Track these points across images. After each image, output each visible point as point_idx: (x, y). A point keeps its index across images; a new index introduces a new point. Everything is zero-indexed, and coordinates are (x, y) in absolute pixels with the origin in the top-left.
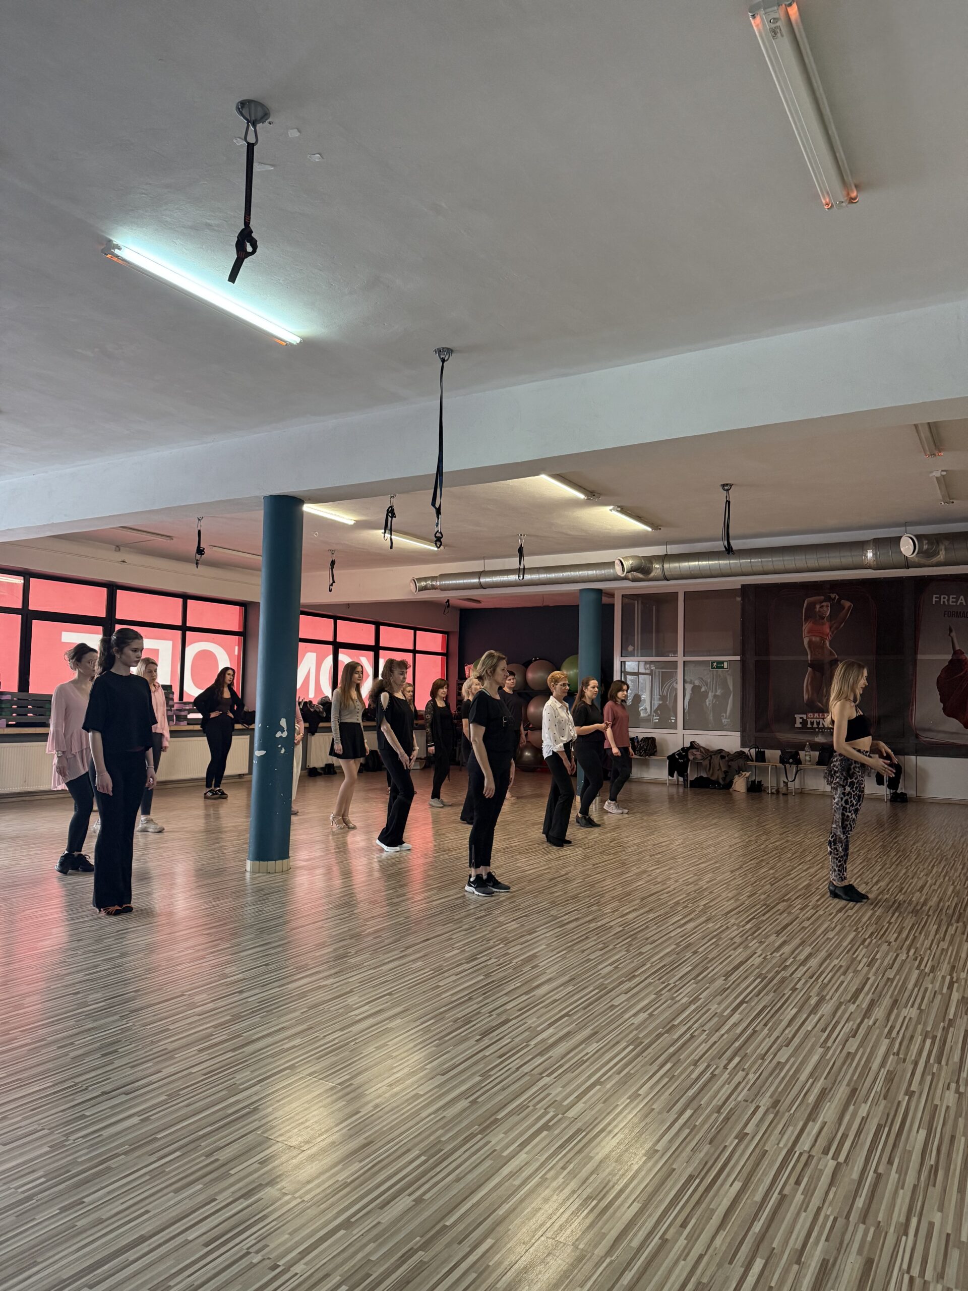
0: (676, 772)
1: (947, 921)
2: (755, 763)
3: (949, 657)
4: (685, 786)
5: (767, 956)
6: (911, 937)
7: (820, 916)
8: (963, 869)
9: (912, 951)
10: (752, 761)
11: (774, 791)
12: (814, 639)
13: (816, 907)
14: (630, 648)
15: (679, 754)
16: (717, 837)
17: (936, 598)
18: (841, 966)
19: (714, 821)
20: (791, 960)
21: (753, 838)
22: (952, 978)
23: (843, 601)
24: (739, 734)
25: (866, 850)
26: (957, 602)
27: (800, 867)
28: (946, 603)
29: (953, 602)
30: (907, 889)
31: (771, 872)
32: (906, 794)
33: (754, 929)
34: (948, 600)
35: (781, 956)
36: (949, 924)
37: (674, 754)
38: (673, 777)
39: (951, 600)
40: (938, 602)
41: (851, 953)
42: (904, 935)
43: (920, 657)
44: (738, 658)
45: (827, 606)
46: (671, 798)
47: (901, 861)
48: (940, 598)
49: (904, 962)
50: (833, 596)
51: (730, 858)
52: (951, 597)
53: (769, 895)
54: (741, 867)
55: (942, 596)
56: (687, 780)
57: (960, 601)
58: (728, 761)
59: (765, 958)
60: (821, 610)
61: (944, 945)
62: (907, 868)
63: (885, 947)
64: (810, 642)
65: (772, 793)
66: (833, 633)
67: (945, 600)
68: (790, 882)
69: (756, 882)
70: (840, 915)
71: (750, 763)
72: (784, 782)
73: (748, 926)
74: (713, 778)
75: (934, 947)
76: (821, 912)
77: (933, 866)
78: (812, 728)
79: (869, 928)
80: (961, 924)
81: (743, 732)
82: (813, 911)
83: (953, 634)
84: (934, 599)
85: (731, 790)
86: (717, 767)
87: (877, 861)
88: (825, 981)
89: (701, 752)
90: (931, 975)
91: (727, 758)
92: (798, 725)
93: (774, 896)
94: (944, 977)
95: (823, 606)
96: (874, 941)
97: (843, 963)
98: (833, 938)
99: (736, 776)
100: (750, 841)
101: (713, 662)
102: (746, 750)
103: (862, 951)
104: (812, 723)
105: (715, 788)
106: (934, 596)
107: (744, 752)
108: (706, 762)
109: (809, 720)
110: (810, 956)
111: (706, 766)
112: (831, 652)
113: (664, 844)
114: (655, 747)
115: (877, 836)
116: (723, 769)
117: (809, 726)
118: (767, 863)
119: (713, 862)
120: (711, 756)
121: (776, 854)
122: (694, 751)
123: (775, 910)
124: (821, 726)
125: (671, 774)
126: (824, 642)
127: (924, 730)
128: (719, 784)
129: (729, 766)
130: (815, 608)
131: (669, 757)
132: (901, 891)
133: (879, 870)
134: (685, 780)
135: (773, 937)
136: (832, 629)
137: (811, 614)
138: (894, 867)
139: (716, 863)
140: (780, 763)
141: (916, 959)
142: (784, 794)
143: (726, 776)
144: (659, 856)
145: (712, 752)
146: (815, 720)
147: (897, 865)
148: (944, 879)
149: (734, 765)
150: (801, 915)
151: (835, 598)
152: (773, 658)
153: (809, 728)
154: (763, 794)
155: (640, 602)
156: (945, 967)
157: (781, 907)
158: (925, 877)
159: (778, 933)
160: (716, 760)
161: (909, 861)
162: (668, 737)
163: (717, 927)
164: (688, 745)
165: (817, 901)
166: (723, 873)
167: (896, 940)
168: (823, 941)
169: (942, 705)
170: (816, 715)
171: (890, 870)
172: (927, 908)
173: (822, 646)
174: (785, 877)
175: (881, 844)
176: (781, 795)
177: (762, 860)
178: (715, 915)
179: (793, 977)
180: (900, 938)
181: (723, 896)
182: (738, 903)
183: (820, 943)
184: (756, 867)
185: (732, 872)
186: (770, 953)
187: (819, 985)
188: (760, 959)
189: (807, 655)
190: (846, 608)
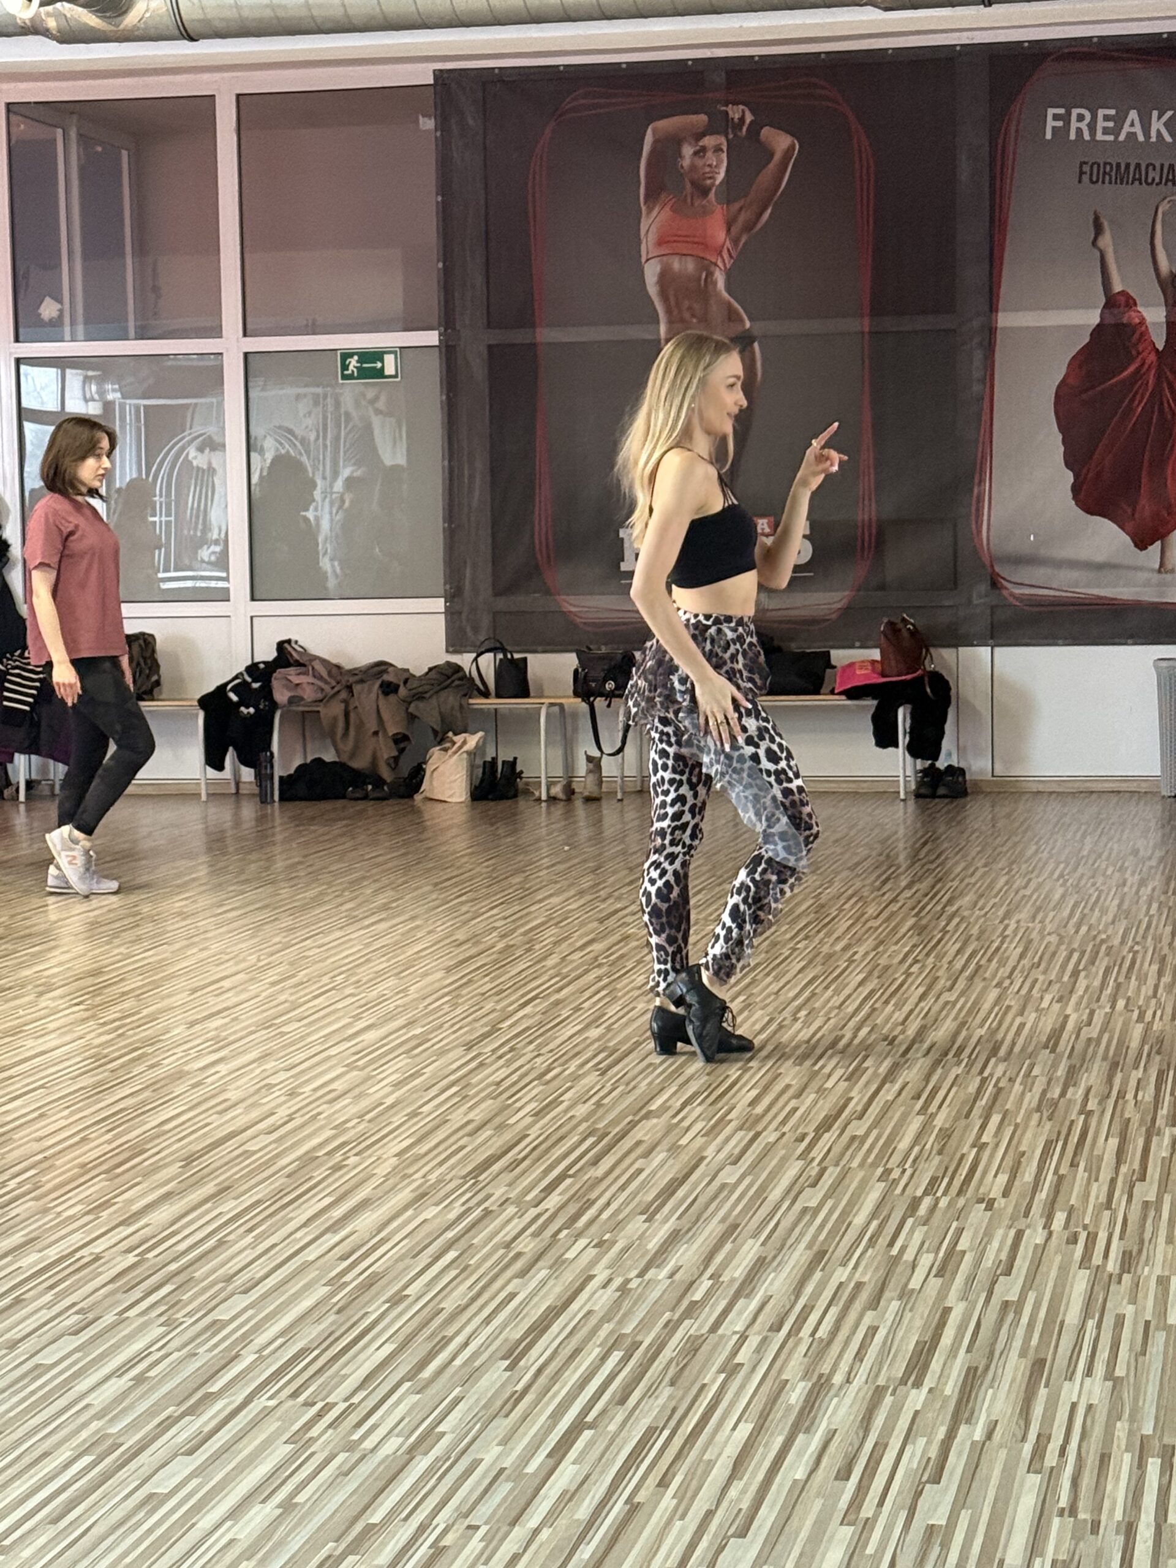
0: (231, 749)
1: (1142, 1121)
2: (492, 703)
3: (1093, 318)
4: (264, 798)
5: (628, 1281)
7: (770, 1147)
8: (1160, 973)
9: (1060, 1217)
10: (486, 694)
11: (557, 790)
12: (676, 264)
13: (751, 1123)
14: (49, 309)
15: (241, 688)
16: (398, 946)
17: (1056, 117)
18: (859, 1286)
19: (381, 900)
20: (706, 1284)
21: (516, 939)
23: (766, 132)
24: (439, 604)
25: (870, 943)
26: (1116, 131)
28: (1087, 137)
29: (1106, 131)
30: (1014, 1044)
31: (594, 1033)
32: (962, 772)
33: (572, 1209)
34: (1092, 127)
35: (671, 1275)
37: (221, 689)
38: (220, 767)
39: (1101, 124)
40: (1061, 133)
41: (883, 1241)
42: (1028, 1175)
43: (1005, 320)
44: (431, 338)
45: (718, 149)
46: (216, 843)
47: (979, 967)
48: (1066, 118)
49: (1041, 1249)
50: (735, 112)
51: (455, 1006)
52: (1101, 113)
53: (598, 1104)
54: (494, 1029)
55: (1075, 112)
56: (271, 777)
57: (1126, 128)
58: (407, 702)
59: (623, 1289)
60: (699, 162)
62: (999, 985)
63: (978, 1215)
64: (665, 279)
65: (552, 799)
66: (735, 241)
67: (1083, 125)
69: (549, 1070)
70: (828, 1138)
71: (478, 702)
72: (590, 759)
73: (554, 1201)
74: (360, 763)
76: (769, 1136)
77: (1075, 974)
79: (922, 1165)
81: (453, 596)
82: (741, 1138)
83: (1105, 240)
84: (1050, 123)
85: (418, 797)
86: (372, 725)
87: (908, 974)
88: (822, 1333)
89: (317, 676)
90: (1126, 1277)
91: (402, 691)
95: (701, 152)
96: (943, 1203)
97: (868, 1276)
98: (821, 1205)
99: (436, 752)
100: (508, 947)
101: (346, 356)
102: (465, 660)
103: (914, 1237)
105: (365, 797)
106: (1051, 112)
107: (458, 669)
108: (336, 709)
110: (760, 1265)
111: (335, 719)
112: (730, 307)
113: (226, 984)
114: (155, 666)
115: (894, 900)
116: (392, 730)
118: (577, 1009)
119: (401, 1022)
120: (349, 688)
121: (599, 979)
122: (292, 674)
123: (627, 1143)
125: (214, 760)
126: (710, 274)
127: (1020, 560)
128: (379, 782)
129: (412, 718)
130: (679, 155)
131: (205, 702)
132: (994, 1051)
133: (922, 998)
134: (263, 778)
136: (734, 230)
137: (666, 177)
138: (961, 984)
139: (410, 1024)
140: (576, 694)
141: (1073, 1240)
142: (589, 800)
143: (401, 751)
144: (218, 1022)
145: (353, 672)
147: (971, 978)
148: (1113, 1007)
149: (429, 712)
150: (709, 1153)
151: (742, 119)
152: (546, 335)
154: (522, 803)
155: (73, 134)
157: (644, 1132)
158: (1056, 1007)
159: (650, 1212)
160: (368, 697)
161: (1002, 963)
162: (196, 631)
163: (452, 1215)
164: (267, 653)
165: (753, 1103)
166: (442, 1053)
167: (1006, 1194)
168: (791, 1217)
169: (1069, 477)
171: (948, 997)
172: (1081, 1092)
173: (702, 290)
175: (911, 922)
176: (578, 803)
177: (557, 1003)
178: (439, 1181)
179: (720, 1332)
180: (1017, 1183)
181: (457, 1118)
182: (508, 1136)
183: (786, 1224)
184: (540, 1024)
185: (469, 1046)
186: (635, 1273)
187: (802, 1348)
188: (610, 1294)
189: (657, 322)
190: (777, 157)
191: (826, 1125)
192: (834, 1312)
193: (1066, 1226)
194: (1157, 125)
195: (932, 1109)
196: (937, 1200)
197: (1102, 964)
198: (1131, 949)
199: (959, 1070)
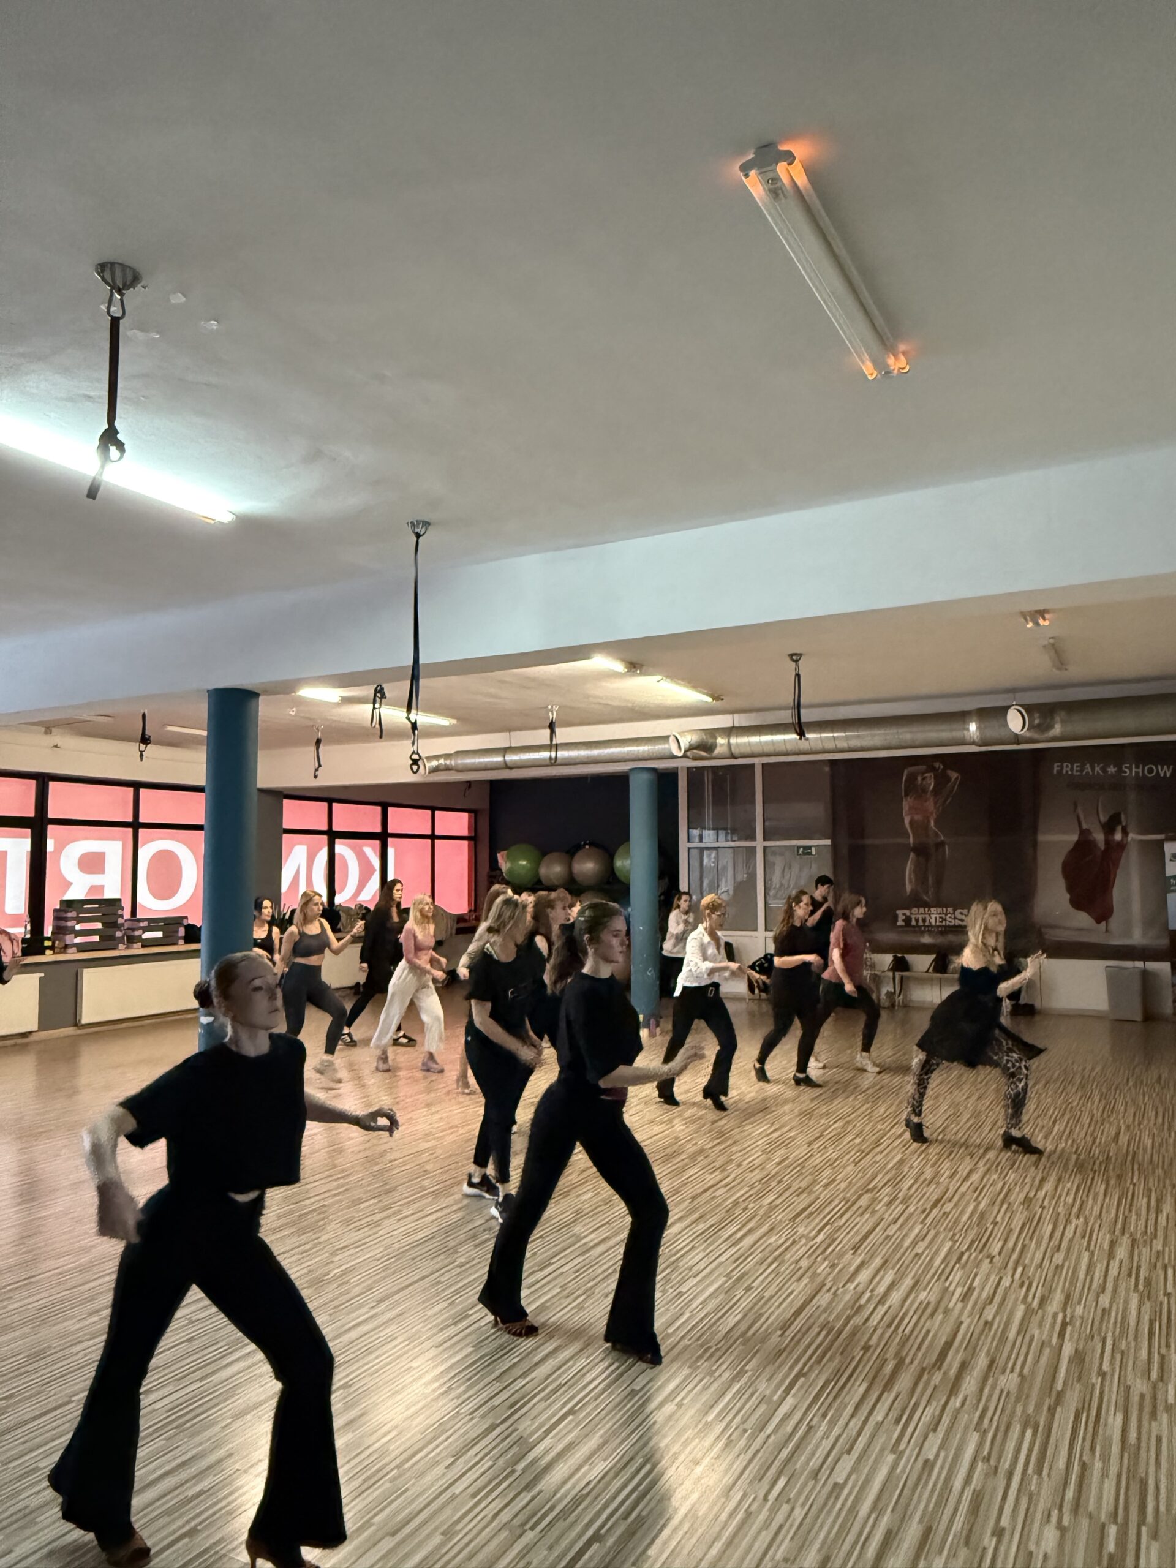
1: (1065, 1215)
3: (1075, 838)
5: (838, 1289)
6: (1020, 1246)
7: (911, 1215)
8: (1090, 1124)
9: (1020, 1270)
12: (916, 818)
13: (906, 1200)
15: (761, 964)
17: (1058, 767)
18: (929, 1303)
20: (868, 1294)
22: (1065, 1316)
23: (949, 772)
26: (1081, 771)
27: (893, 1130)
28: (1070, 773)
29: (1077, 771)
31: (858, 1141)
32: (1030, 1006)
33: (827, 1241)
34: (1072, 769)
35: (855, 1289)
36: (1068, 1221)
39: (1075, 769)
40: (1060, 772)
41: (944, 1277)
42: (1010, 1244)
43: (1042, 838)
44: (828, 842)
45: (931, 779)
46: (751, 1014)
48: (1061, 767)
49: (1008, 1289)
50: (936, 767)
52: (1075, 765)
53: (850, 1183)
55: (1065, 765)
57: (1085, 770)
59: (835, 1293)
60: (925, 783)
61: (1059, 1258)
63: (986, 1265)
64: (911, 823)
66: (938, 809)
67: (1068, 769)
68: (878, 1158)
69: (835, 1162)
70: (935, 1211)
73: (821, 1237)
75: (1046, 1263)
76: (912, 1209)
77: (1054, 1123)
78: (917, 926)
79: (969, 1232)
80: (1082, 1220)
82: (901, 1208)
83: (1080, 811)
84: (1055, 769)
88: (907, 1332)
90: (1040, 1311)
92: (900, 923)
93: (857, 1182)
94: (1055, 1316)
95: (924, 779)
96: (974, 1255)
97: (933, 1299)
98: (923, 1253)
101: (799, 848)
103: (957, 1275)
104: (917, 921)
109: (913, 917)
110: (892, 1286)
112: (936, 833)
117: (914, 923)
118: (854, 1127)
121: (867, 1109)
123: (855, 1207)
124: (927, 924)
126: (929, 821)
127: (1049, 926)
130: (917, 781)
135: (849, 1256)
136: (938, 805)
137: (913, 788)
141: (1022, 1286)
146: (920, 917)
148: (1066, 1144)
150: (886, 1216)
151: (940, 769)
152: (868, 841)
153: (914, 927)
155: (710, 772)
156: (1058, 1297)
157: (864, 1201)
159: (856, 1249)
162: (746, 941)
163: (780, 1242)
165: (910, 1188)
166: (798, 1148)
167: (1000, 1254)
168: (910, 1258)
169: (1068, 896)
170: (922, 910)
172: (1043, 1192)
173: (926, 827)
174: (874, 1148)
178: (781, 1221)
179: (867, 1325)
180: (1006, 1247)
181: (795, 1186)
182: (813, 1197)
183: (906, 1263)
184: (839, 1134)
185: (810, 1144)
186: (841, 1286)
187: (898, 1338)
188: (828, 1297)
189: (909, 837)
190: (953, 780)
191: (934, 1205)
192: (915, 1318)
193: (1020, 1278)
194: (1097, 769)
195: (980, 1199)
196: (971, 1255)
197: (1066, 1117)
198: (1080, 1110)
199: (995, 1176)
